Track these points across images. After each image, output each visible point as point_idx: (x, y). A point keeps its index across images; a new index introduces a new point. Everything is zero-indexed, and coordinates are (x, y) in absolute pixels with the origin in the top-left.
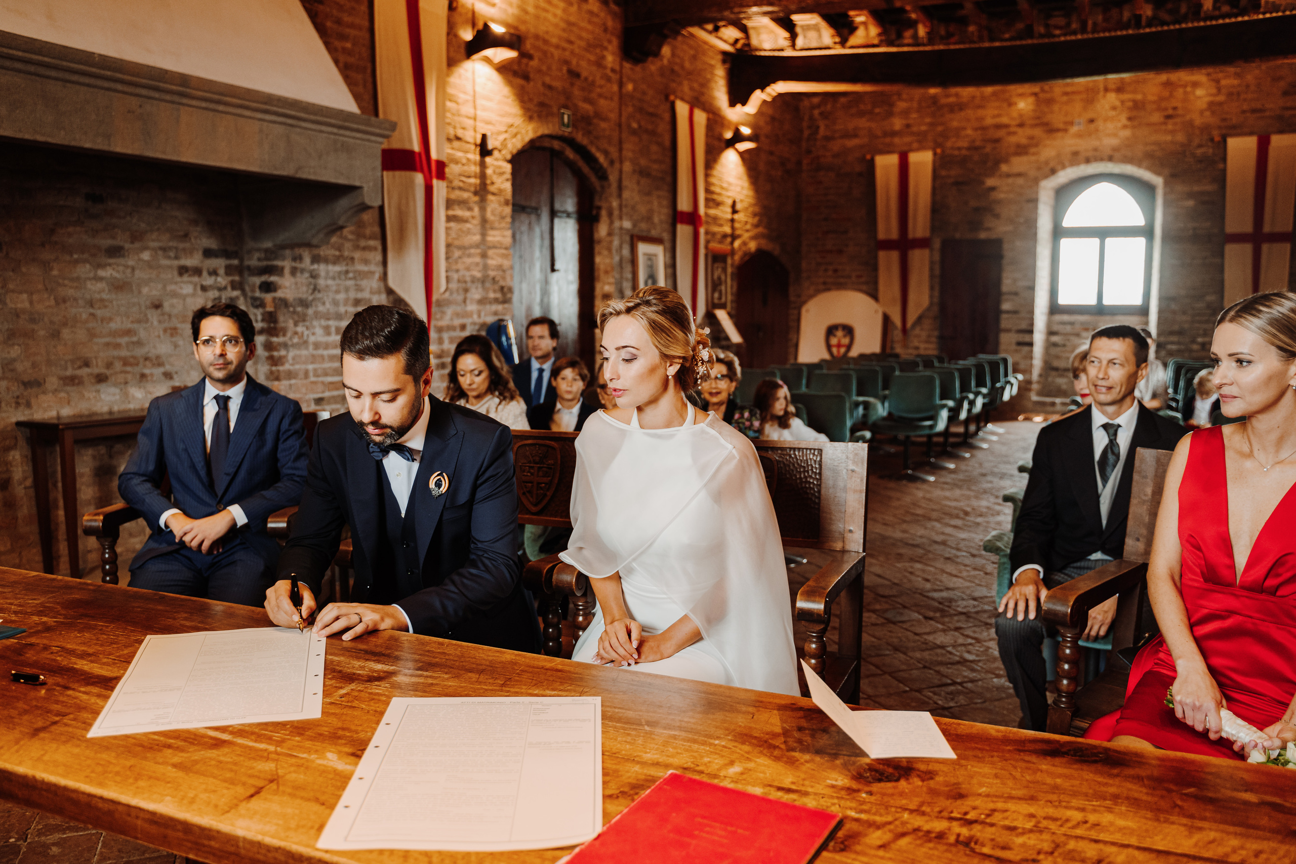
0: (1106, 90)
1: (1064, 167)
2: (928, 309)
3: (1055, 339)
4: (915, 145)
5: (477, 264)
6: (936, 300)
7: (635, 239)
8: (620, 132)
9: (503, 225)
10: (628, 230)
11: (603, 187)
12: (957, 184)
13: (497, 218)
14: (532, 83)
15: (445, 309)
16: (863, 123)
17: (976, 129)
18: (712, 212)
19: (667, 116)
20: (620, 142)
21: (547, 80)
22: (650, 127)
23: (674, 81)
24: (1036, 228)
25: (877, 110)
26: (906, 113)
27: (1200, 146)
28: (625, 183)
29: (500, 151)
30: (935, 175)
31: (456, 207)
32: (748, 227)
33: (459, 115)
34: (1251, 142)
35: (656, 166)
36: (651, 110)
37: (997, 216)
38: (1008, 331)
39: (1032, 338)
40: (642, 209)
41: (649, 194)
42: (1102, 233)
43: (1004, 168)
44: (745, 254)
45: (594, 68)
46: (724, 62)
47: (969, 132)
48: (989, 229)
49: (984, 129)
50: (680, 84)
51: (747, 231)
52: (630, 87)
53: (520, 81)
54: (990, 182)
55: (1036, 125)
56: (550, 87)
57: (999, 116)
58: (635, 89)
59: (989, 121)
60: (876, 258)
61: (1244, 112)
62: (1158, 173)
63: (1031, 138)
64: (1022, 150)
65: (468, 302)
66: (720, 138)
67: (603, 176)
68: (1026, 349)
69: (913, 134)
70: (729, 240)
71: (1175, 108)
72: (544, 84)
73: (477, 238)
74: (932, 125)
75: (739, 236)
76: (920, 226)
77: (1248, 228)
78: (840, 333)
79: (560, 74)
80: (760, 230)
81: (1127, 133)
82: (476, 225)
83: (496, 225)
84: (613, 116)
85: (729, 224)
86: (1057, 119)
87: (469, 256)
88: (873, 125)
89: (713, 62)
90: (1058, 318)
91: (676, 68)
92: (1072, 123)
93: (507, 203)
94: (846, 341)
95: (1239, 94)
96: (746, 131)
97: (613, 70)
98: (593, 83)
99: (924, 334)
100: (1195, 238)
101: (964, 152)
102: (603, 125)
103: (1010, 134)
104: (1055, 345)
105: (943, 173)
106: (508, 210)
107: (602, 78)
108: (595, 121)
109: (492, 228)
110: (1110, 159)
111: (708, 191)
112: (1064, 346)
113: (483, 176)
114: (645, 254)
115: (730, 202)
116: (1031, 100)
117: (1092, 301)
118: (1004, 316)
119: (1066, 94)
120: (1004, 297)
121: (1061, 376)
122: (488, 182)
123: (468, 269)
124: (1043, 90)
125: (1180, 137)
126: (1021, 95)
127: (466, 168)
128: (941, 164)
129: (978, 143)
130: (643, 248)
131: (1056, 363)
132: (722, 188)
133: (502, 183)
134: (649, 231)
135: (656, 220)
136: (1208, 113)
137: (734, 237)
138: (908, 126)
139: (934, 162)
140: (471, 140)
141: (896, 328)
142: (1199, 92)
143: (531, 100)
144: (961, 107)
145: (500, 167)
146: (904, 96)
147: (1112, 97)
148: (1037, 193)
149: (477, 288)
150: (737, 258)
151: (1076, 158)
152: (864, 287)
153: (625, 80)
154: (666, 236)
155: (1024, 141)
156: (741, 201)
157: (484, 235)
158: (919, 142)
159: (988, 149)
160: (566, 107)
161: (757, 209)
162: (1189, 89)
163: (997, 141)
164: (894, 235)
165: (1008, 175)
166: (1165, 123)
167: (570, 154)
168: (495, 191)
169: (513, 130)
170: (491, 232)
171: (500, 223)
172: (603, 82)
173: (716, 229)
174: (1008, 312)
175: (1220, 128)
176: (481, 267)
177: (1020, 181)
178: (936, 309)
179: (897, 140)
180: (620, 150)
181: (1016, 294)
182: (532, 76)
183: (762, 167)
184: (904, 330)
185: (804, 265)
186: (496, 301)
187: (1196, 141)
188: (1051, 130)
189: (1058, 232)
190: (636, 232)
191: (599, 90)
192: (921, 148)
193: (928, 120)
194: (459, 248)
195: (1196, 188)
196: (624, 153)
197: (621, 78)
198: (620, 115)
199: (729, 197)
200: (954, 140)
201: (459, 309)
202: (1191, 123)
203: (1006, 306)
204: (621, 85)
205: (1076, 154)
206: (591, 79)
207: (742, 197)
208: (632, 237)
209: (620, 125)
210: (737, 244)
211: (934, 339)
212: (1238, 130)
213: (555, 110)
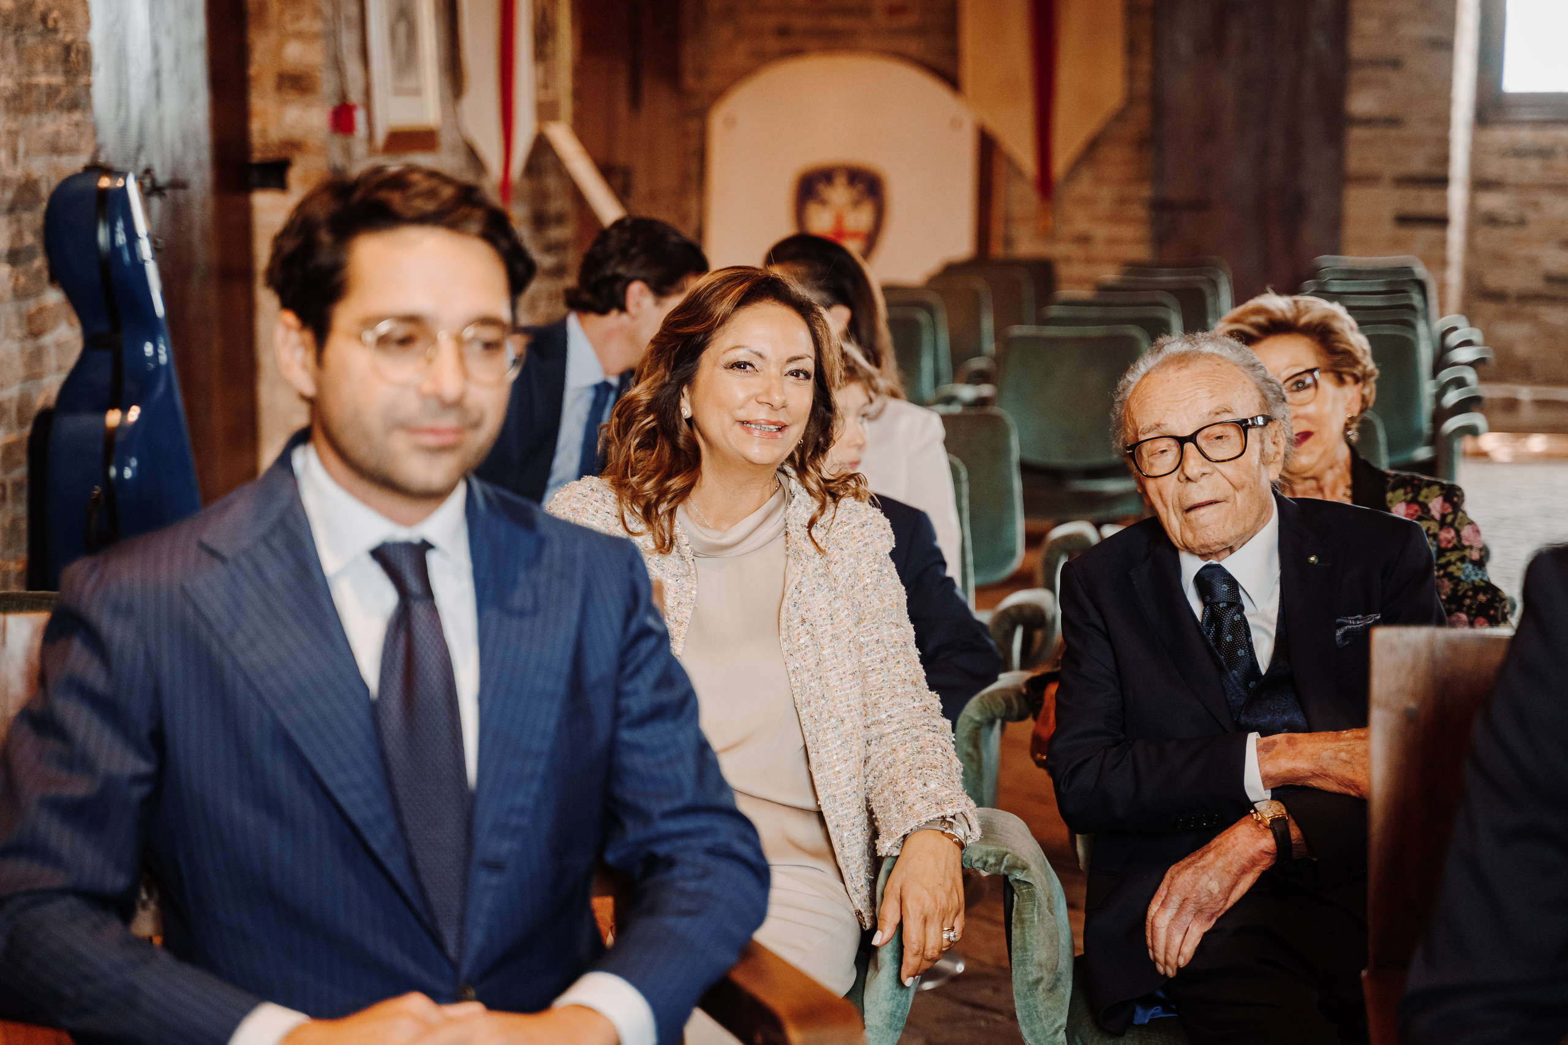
2: (1120, 116)
3: (1491, 201)
6: (1143, 85)
38: (1369, 179)
39: (1444, 200)
68: (1425, 235)
78: (839, 194)
90: (1500, 136)
94: (860, 219)
99: (1106, 195)
104: (1492, 220)
112: (1521, 222)
118: (1357, 134)
120: (1357, 75)
121: (1510, 316)
131: (1495, 279)
141: (1019, 174)
152: (913, 46)
174: (1368, 122)
178: (1142, 112)
181: (1395, 64)
184: (1045, 184)
203: (1361, 103)
211: (1139, 211)
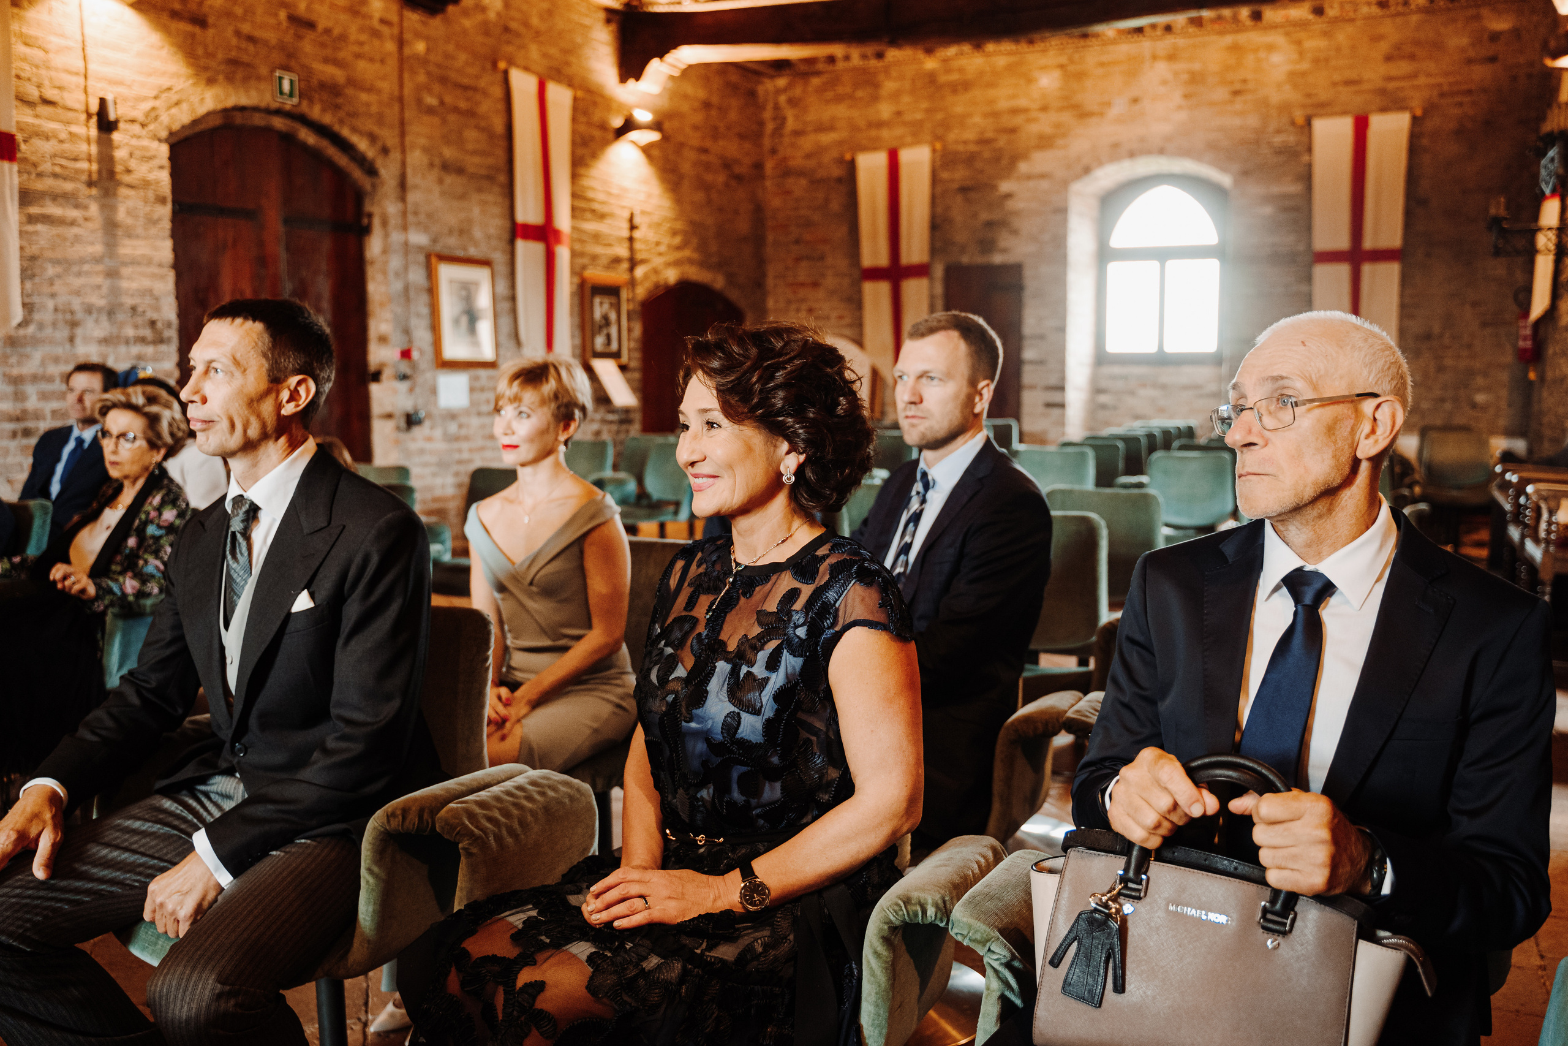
0: (1155, 58)
1: (1100, 164)
3: (1105, 398)
4: (909, 139)
5: (99, 287)
7: (433, 258)
8: (402, 110)
9: (153, 231)
10: (420, 248)
11: (374, 186)
12: (964, 190)
13: (141, 221)
14: (211, 32)
15: (28, 350)
16: (841, 111)
17: (986, 115)
18: (590, 226)
19: (497, 91)
20: (402, 123)
21: (246, 28)
22: (463, 105)
23: (509, 42)
24: (1065, 247)
25: (860, 93)
26: (895, 96)
27: (1278, 131)
28: (411, 180)
29: (143, 125)
30: (935, 180)
31: (48, 202)
32: (662, 248)
33: (48, 68)
34: (1345, 126)
35: (477, 160)
36: (465, 81)
37: (1015, 232)
38: (1032, 387)
39: (1064, 397)
40: (452, 219)
41: (463, 197)
42: (1162, 255)
43: (1023, 167)
44: (657, 286)
45: (344, 17)
46: (608, 21)
47: (977, 119)
48: (1005, 251)
49: (995, 115)
50: (522, 47)
51: (660, 254)
52: (420, 47)
53: (185, 27)
54: (1005, 187)
55: (1062, 109)
56: (251, 39)
57: (1014, 97)
58: (428, 50)
59: (1003, 104)
60: (860, 291)
61: (1335, 84)
62: (1224, 169)
63: (1058, 126)
64: (1045, 142)
65: (78, 341)
66: (603, 126)
67: (371, 171)
68: (1056, 412)
69: (905, 124)
70: (625, 265)
71: (1245, 81)
72: (238, 33)
73: (98, 249)
74: (929, 111)
75: (643, 261)
76: (915, 250)
77: (1343, 242)
79: (272, 21)
80: (687, 253)
81: (1182, 116)
82: (93, 231)
83: (140, 231)
84: (387, 86)
85: (626, 244)
86: (1089, 98)
87: (79, 274)
88: (855, 113)
89: (587, 21)
90: (1107, 370)
91: (514, 25)
92: (1109, 104)
93: (162, 200)
95: (1327, 60)
96: (643, 116)
97: (383, 21)
98: (343, 38)
100: (1276, 258)
101: (972, 148)
102: (364, 97)
103: (1029, 121)
104: (1104, 407)
105: (945, 175)
106: (165, 211)
107: (362, 30)
108: (350, 91)
109: (130, 236)
110: (1161, 151)
111: (574, 195)
112: (1115, 408)
113: (106, 160)
114: (451, 282)
115: (626, 215)
116: (1057, 74)
117: (1151, 348)
118: (1026, 368)
119: (1102, 64)
120: (1026, 343)
122: (119, 168)
123: (77, 293)
124: (1071, 61)
125: (1253, 121)
126: (1044, 68)
127: (66, 146)
128: (944, 161)
129: (989, 135)
130: (447, 273)
132: (609, 194)
133: (150, 171)
134: (465, 249)
135: (478, 233)
136: (1287, 88)
137: (633, 263)
138: (899, 113)
139: (933, 162)
140: (81, 107)
142: (1276, 58)
143: (210, 55)
144: (965, 86)
145: (144, 148)
146: (894, 74)
147: (1162, 69)
148: (1066, 200)
149: (97, 321)
150: (641, 292)
151: (1117, 152)
152: (847, 332)
153: (407, 36)
154: (499, 258)
155: (1048, 130)
156: (643, 213)
157: (111, 245)
158: (914, 135)
159: (1002, 141)
160: (287, 68)
161: (679, 225)
162: (1262, 54)
163: (1013, 131)
164: (882, 260)
165: (1029, 177)
166: (1231, 102)
167: (308, 137)
168: (134, 182)
169: (175, 98)
170: (127, 242)
171: (146, 229)
172: (363, 37)
173: (598, 250)
174: (1032, 362)
175: (1304, 106)
176: (105, 290)
177: (1044, 184)
179: (885, 133)
180: (403, 134)
181: (1042, 337)
182: (211, 20)
183: (686, 167)
185: (770, 303)
186: (142, 340)
187: (1273, 125)
188: (1083, 114)
189: (1104, 254)
190: (438, 248)
191: (355, 49)
192: (917, 142)
193: (924, 105)
194: (56, 262)
195: (1276, 189)
196: (408, 139)
197: (401, 33)
198: (401, 85)
199: (623, 207)
200: (956, 131)
201: (59, 351)
202: (1265, 102)
203: (1028, 354)
204: (401, 43)
205: (1116, 146)
206: (336, 32)
207: (648, 208)
208: (428, 257)
209: (401, 99)
210: (639, 272)
212: (1324, 108)
213: (264, 71)
